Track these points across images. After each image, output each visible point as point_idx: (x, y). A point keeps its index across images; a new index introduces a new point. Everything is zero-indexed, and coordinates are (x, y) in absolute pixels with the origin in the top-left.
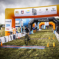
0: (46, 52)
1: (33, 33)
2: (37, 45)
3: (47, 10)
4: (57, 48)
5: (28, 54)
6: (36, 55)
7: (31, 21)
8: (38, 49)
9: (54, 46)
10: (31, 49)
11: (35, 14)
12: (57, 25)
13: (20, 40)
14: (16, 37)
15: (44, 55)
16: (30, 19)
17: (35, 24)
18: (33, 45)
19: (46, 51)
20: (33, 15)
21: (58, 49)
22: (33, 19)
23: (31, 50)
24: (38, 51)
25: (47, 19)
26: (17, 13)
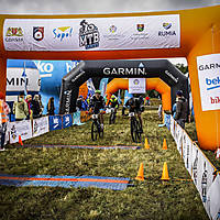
0: (133, 202)
1: (79, 124)
2: (98, 174)
4: (177, 187)
5: (56, 211)
6: (93, 213)
7: (74, 73)
9: (165, 176)
10: (70, 190)
11: (91, 42)
12: (180, 95)
13: (26, 151)
14: (7, 139)
15: (124, 215)
16: (70, 65)
17: (89, 84)
18: (80, 173)
19: (131, 198)
21: (179, 192)
22: (83, 63)
23: (69, 194)
24: (102, 199)
25: (141, 65)
26: (14, 37)
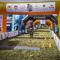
3: (44, 6)
8: (33, 50)
20: (28, 12)
25: (44, 16)
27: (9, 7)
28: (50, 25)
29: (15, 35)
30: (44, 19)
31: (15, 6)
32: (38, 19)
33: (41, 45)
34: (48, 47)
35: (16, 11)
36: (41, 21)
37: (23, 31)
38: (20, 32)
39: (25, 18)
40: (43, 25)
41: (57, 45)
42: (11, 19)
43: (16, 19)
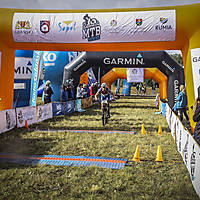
0: (130, 179)
8: (102, 170)
16: (71, 55)
17: (90, 74)
20: (86, 41)
25: (139, 56)
27: (23, 24)
28: (157, 84)
29: (40, 120)
30: (139, 66)
31: (42, 23)
32: (120, 66)
33: (128, 153)
34: (153, 160)
35: (47, 38)
36: (129, 71)
37: (70, 106)
38: (59, 107)
39: (75, 62)
40: (136, 84)
41: (181, 152)
42: (29, 64)
43: (46, 65)
